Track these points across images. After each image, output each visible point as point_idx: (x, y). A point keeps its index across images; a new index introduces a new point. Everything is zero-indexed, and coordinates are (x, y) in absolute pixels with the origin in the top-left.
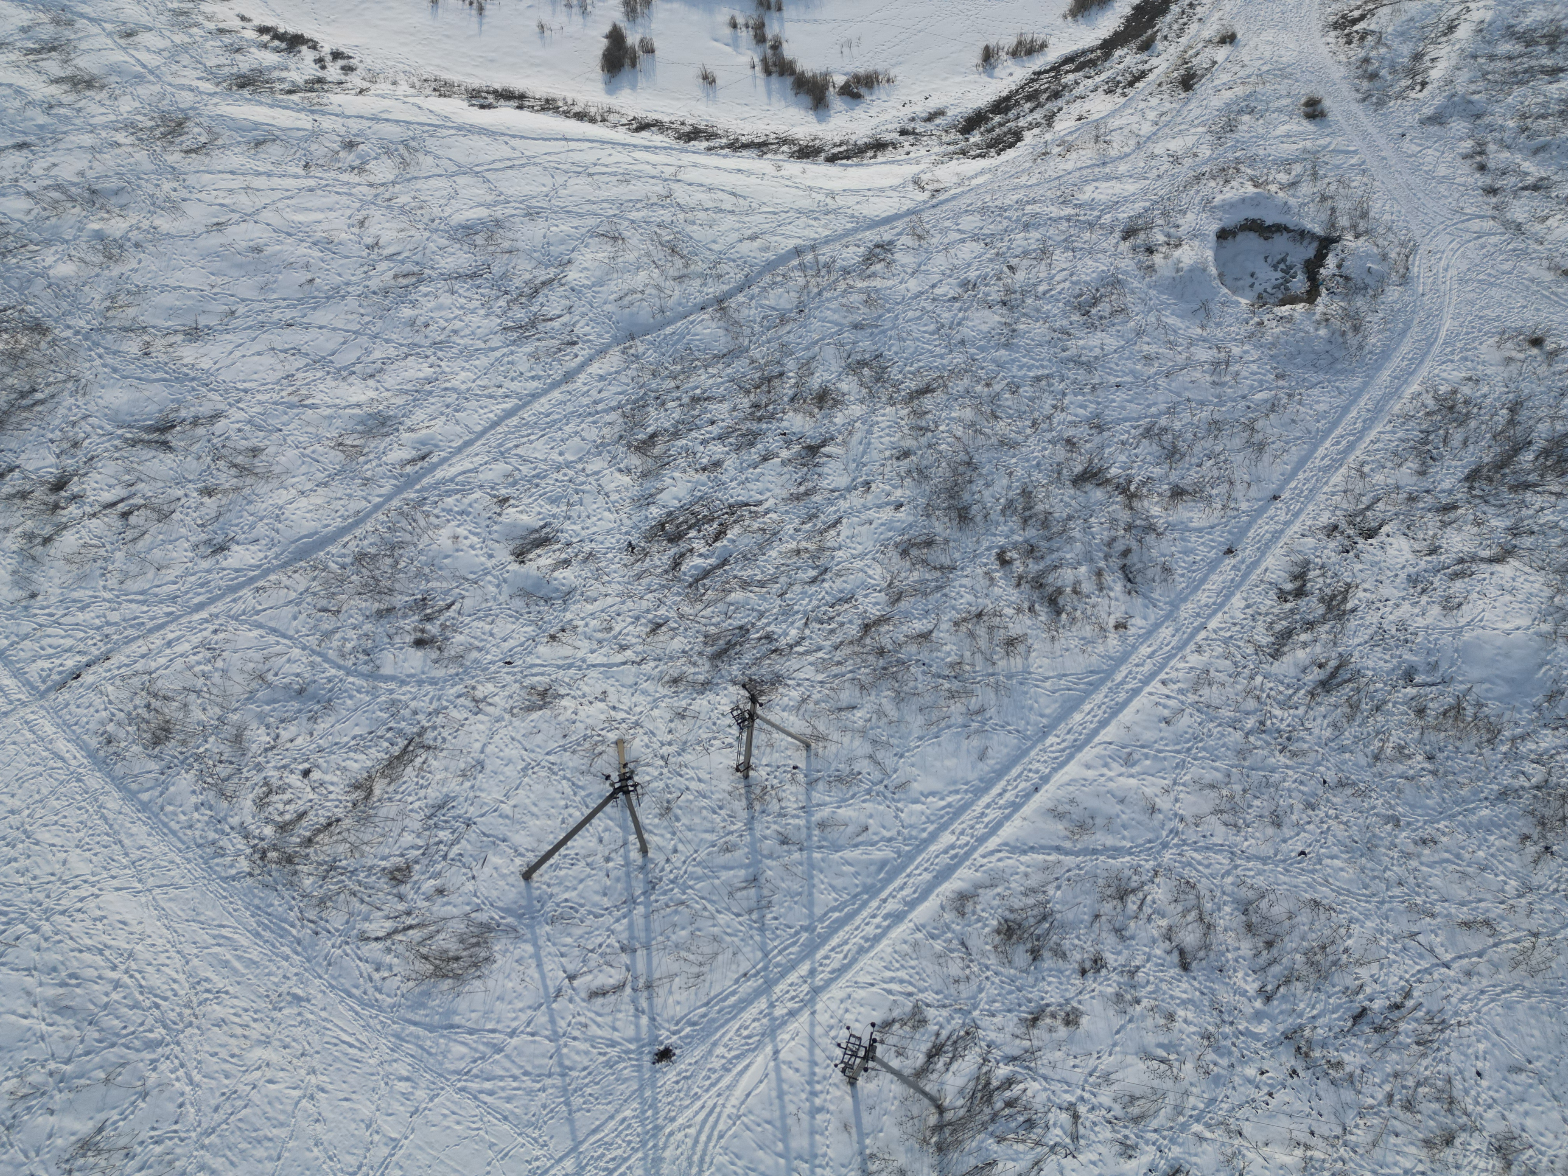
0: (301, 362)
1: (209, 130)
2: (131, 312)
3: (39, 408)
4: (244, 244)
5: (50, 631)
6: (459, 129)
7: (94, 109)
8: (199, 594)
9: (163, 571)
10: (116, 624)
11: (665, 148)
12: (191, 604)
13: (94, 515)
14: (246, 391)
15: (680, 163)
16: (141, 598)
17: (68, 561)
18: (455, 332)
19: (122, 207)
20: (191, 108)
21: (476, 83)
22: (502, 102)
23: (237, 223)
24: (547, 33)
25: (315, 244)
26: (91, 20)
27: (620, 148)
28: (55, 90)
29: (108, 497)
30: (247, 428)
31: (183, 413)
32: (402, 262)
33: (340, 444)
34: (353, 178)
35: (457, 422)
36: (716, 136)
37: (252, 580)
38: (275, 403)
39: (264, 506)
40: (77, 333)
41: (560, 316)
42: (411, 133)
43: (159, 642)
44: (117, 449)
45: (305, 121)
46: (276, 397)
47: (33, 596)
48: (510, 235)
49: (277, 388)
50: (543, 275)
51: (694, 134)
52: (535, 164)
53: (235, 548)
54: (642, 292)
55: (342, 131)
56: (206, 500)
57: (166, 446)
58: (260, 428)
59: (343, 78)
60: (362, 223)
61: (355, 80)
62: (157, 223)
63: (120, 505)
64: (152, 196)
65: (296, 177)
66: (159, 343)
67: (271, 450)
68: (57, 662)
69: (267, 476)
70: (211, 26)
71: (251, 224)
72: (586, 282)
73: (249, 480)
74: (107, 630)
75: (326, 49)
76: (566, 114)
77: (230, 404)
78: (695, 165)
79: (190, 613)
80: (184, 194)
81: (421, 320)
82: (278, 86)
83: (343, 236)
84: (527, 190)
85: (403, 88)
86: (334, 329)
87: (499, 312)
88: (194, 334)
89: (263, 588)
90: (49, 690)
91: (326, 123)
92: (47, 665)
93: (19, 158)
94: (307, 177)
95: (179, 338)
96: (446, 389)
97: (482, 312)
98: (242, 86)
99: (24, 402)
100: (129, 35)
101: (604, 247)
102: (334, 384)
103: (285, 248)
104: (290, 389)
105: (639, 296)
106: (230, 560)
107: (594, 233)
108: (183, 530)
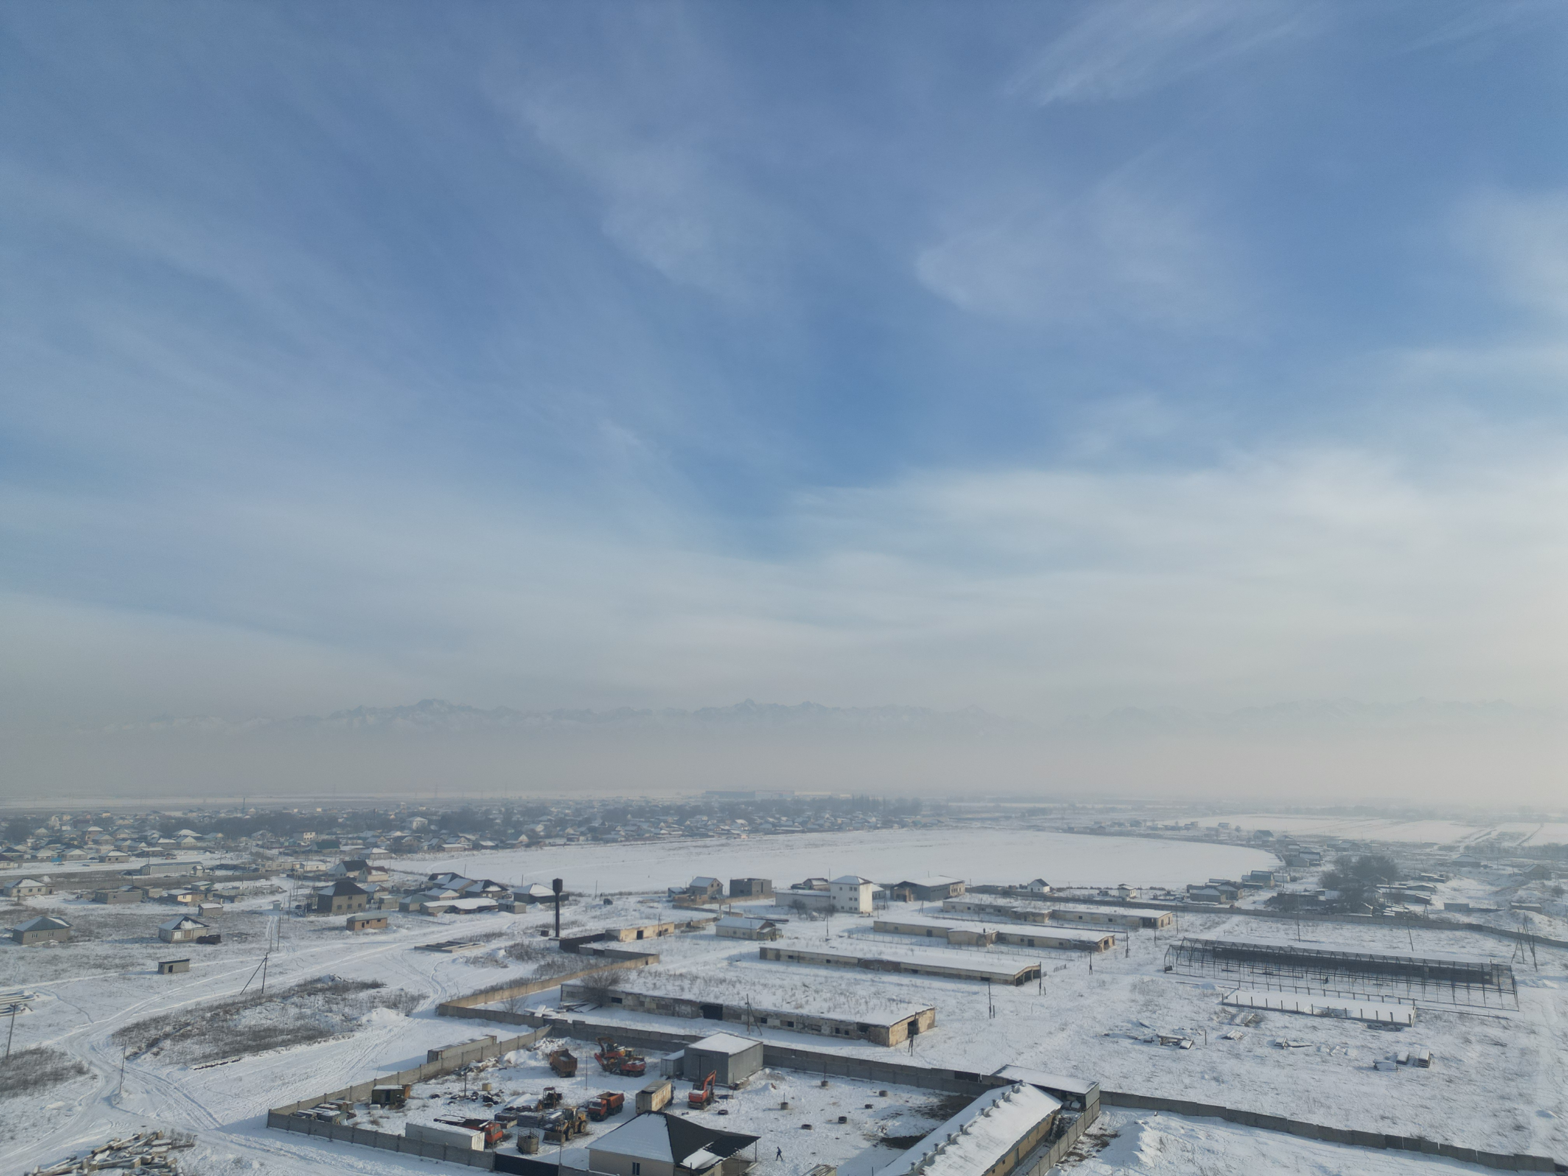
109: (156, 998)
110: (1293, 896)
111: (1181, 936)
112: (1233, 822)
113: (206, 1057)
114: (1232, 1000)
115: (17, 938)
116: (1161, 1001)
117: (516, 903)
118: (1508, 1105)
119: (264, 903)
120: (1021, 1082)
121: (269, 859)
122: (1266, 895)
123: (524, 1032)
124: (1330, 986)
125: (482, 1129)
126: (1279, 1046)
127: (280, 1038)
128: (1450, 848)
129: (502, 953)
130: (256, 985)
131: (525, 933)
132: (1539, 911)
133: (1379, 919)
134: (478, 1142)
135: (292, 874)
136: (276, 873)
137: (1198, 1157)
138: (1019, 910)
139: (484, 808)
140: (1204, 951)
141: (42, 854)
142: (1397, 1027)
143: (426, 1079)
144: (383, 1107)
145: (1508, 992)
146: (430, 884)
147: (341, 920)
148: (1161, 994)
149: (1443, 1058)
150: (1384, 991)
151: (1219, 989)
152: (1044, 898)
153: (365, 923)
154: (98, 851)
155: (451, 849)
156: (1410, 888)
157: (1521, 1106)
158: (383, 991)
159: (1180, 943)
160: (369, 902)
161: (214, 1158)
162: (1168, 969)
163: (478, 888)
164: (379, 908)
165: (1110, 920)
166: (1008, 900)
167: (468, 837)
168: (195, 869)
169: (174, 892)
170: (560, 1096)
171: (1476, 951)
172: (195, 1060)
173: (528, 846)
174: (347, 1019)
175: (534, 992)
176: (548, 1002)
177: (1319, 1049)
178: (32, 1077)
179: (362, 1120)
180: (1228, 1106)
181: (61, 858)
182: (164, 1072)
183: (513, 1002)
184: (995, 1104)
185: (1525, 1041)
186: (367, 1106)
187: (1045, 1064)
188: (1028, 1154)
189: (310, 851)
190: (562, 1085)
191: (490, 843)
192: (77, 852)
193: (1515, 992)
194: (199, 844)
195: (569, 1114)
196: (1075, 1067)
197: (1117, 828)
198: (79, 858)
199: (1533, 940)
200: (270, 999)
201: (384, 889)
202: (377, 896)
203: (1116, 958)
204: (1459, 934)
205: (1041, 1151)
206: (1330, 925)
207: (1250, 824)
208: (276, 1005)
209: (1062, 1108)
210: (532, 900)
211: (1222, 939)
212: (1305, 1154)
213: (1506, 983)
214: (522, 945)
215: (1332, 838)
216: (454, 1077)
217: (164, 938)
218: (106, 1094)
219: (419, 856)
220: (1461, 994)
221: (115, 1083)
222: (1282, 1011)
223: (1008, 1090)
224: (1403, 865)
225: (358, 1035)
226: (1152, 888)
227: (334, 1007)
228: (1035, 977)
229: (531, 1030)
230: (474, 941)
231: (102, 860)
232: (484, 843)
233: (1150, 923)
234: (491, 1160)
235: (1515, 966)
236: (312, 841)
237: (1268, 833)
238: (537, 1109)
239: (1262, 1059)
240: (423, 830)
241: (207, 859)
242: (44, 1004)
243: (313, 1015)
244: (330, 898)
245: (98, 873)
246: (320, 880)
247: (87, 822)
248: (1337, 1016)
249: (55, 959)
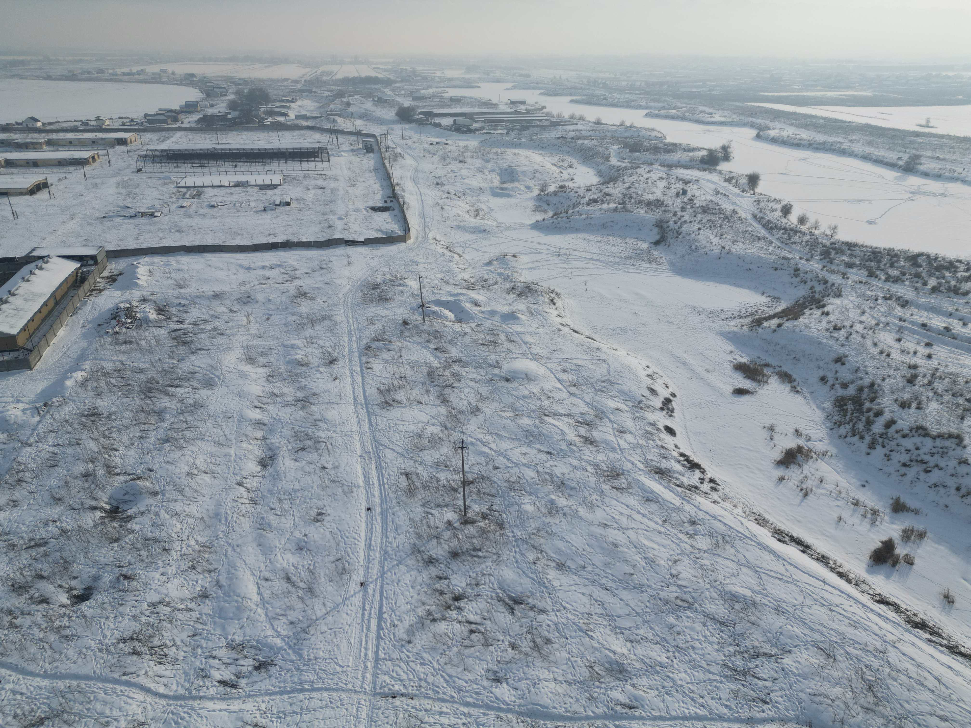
0: (600, 611)
1: (629, 484)
2: (542, 541)
3: (476, 559)
4: (611, 539)
5: (402, 664)
6: (759, 544)
7: (587, 452)
8: (472, 697)
9: (466, 672)
10: (428, 683)
11: (894, 622)
12: (465, 699)
13: (460, 622)
14: (565, 608)
15: (902, 637)
16: (447, 678)
17: (434, 636)
18: (693, 648)
19: (570, 496)
20: (628, 471)
21: (782, 527)
22: (793, 544)
23: (615, 529)
24: (842, 523)
25: (645, 558)
26: (610, 420)
27: (860, 606)
28: (577, 439)
29: (472, 618)
30: (553, 627)
31: (530, 600)
32: (685, 593)
33: (591, 667)
34: (685, 538)
35: (663, 701)
36: (939, 635)
37: (500, 709)
38: (574, 623)
39: (533, 673)
40: (514, 536)
41: (765, 680)
42: (729, 533)
43: (437, 708)
44: (492, 598)
45: (677, 501)
46: (577, 620)
47: (409, 642)
48: (759, 615)
49: (580, 616)
50: (767, 649)
51: (922, 626)
52: (796, 585)
53: (504, 685)
54: (833, 701)
55: (693, 514)
56: (510, 650)
57: (512, 611)
58: (558, 631)
59: (709, 492)
60: (675, 562)
61: (715, 496)
62: (579, 509)
63: (473, 625)
64: (585, 498)
65: (657, 523)
66: (543, 561)
67: (556, 646)
68: (393, 683)
69: (545, 658)
70: (660, 443)
71: (621, 533)
72: (795, 671)
73: (535, 654)
74: (423, 684)
75: (709, 475)
76: (832, 569)
77: (553, 610)
78: (913, 644)
79: (461, 704)
80: (600, 504)
81: (678, 629)
82: (674, 480)
83: (662, 562)
84: (783, 596)
85: (739, 511)
86: (627, 605)
87: (727, 653)
88: (561, 566)
89: (502, 718)
90: (379, 694)
91: (687, 507)
92: (388, 681)
93: (544, 457)
94: (661, 526)
95: (553, 564)
96: (668, 677)
97: (716, 647)
98: (656, 473)
99: (473, 553)
100: (621, 432)
101: (819, 657)
102: (609, 632)
103: (629, 552)
104: (586, 621)
105: (829, 702)
106: (497, 690)
107: (815, 644)
108: (489, 658)
110: (212, 116)
111: (145, 148)
112: (170, 68)
114: (182, 184)
116: (138, 191)
118: (326, 217)
120: (48, 256)
122: (196, 117)
124: (238, 169)
126: (213, 206)
128: (297, 82)
132: (339, 115)
133: (262, 127)
137: (173, 275)
138: (19, 141)
140: (161, 157)
142: (273, 187)
145: (326, 161)
148: (137, 186)
149: (297, 200)
150: (267, 168)
151: (174, 179)
152: (39, 131)
156: (277, 107)
157: (332, 217)
159: (144, 153)
162: (139, 170)
165: (94, 142)
166: (8, 134)
171: (311, 141)
177: (235, 205)
180: (187, 244)
184: (31, 273)
185: (333, 184)
187: (64, 242)
188: (62, 297)
193: (329, 160)
196: (86, 240)
197: (86, 75)
199: (337, 132)
203: (102, 167)
204: (303, 132)
205: (72, 293)
206: (235, 133)
207: (181, 69)
209: (81, 266)
211: (172, 148)
212: (232, 261)
213: (325, 156)
215: (232, 78)
220: (305, 165)
222: (213, 187)
223: (40, 263)
224: (272, 93)
226: (120, 118)
228: (44, 188)
233: (122, 142)
235: (329, 147)
237: (193, 75)
239: (204, 216)
248: (243, 185)
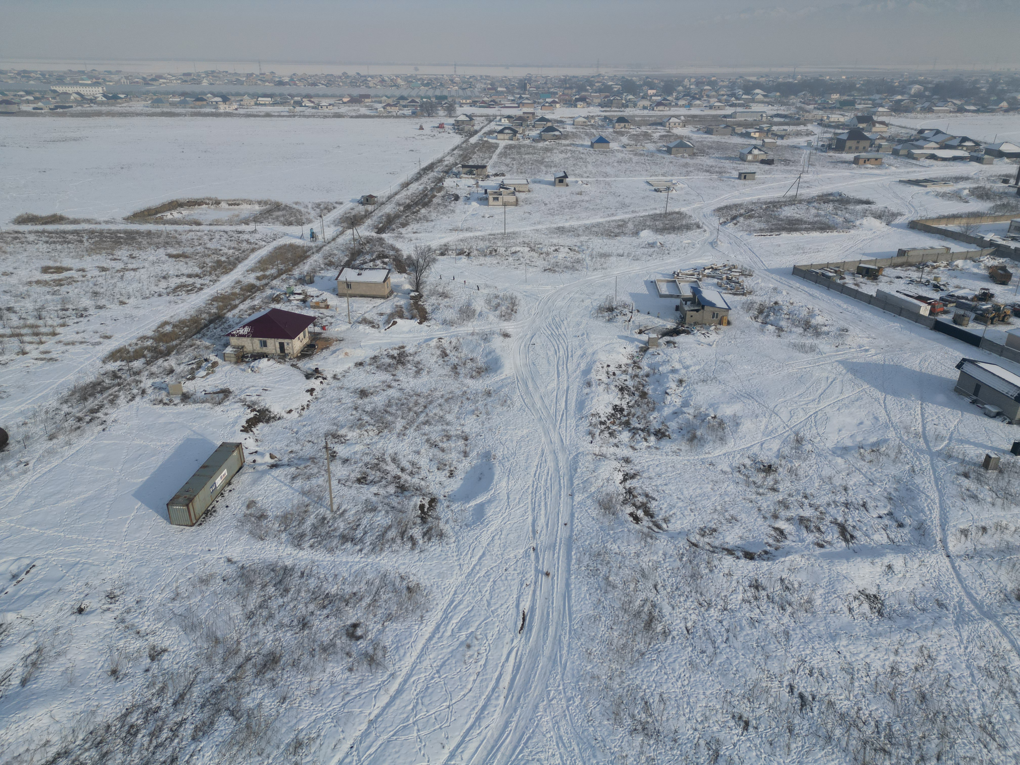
109: (736, 193)
113: (761, 230)
115: (669, 151)
117: (986, 156)
119: (801, 141)
121: (807, 111)
123: (973, 249)
125: (929, 304)
127: (804, 226)
129: (966, 192)
130: (792, 193)
131: (988, 180)
134: (925, 310)
135: (821, 123)
136: (811, 121)
139: (973, 79)
141: (681, 102)
143: (895, 266)
144: (863, 277)
146: (918, 137)
147: (850, 157)
153: (867, 160)
154: (709, 102)
155: (939, 111)
158: (873, 207)
160: (871, 146)
161: (763, 284)
163: (955, 142)
164: (878, 151)
167: (955, 101)
168: (762, 116)
169: (749, 130)
170: (992, 296)
172: (755, 231)
173: (1006, 111)
174: (847, 221)
175: (987, 223)
176: (997, 231)
178: (677, 225)
179: (849, 281)
181: (690, 105)
182: (739, 234)
183: (968, 228)
186: (853, 274)
189: (835, 108)
190: (996, 289)
191: (973, 108)
192: (698, 102)
194: (766, 100)
195: (997, 308)
198: (699, 106)
200: (800, 202)
201: (882, 138)
202: (877, 142)
208: (804, 206)
210: (1001, 155)
214: (984, 188)
216: (914, 268)
217: (742, 158)
218: (710, 240)
219: (913, 115)
221: (715, 235)
225: (852, 232)
227: (839, 213)
229: (979, 249)
230: (945, 181)
231: (711, 107)
232: (967, 108)
234: (933, 323)
236: (837, 100)
238: (972, 300)
240: (919, 96)
241: (770, 110)
242: (682, 189)
243: (825, 215)
244: (844, 141)
245: (708, 115)
246: (839, 128)
247: (703, 83)
249: (686, 165)
